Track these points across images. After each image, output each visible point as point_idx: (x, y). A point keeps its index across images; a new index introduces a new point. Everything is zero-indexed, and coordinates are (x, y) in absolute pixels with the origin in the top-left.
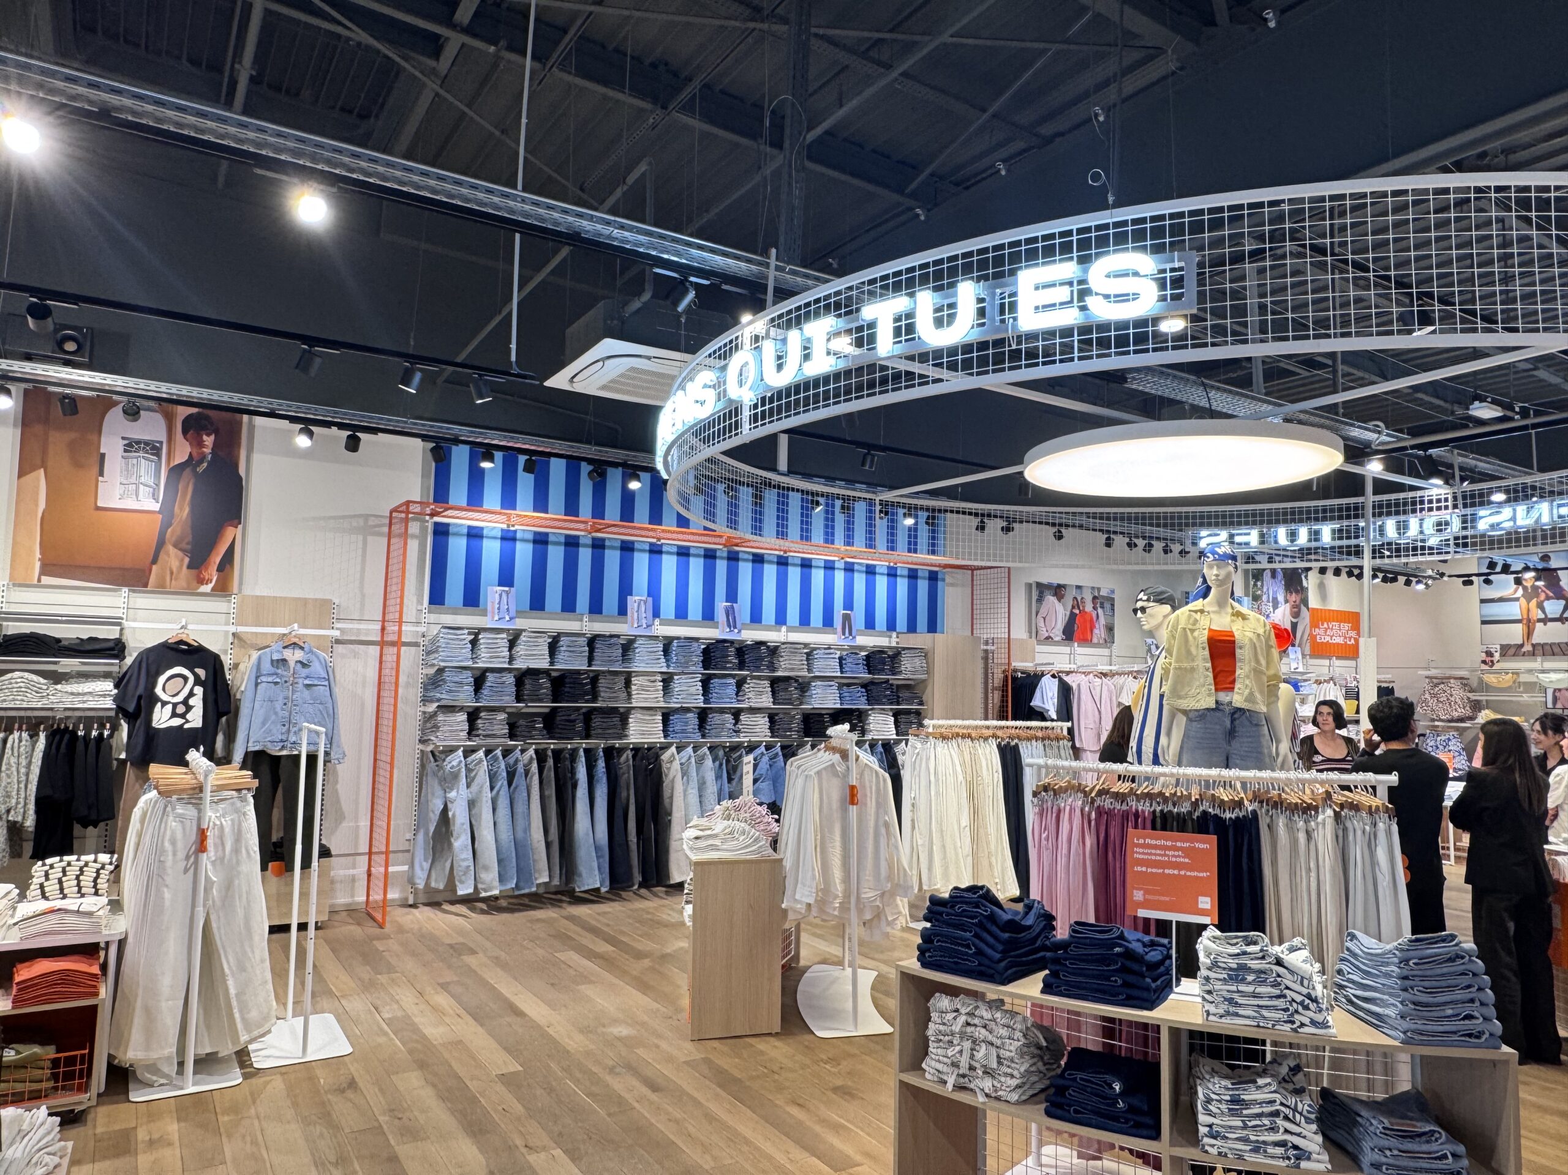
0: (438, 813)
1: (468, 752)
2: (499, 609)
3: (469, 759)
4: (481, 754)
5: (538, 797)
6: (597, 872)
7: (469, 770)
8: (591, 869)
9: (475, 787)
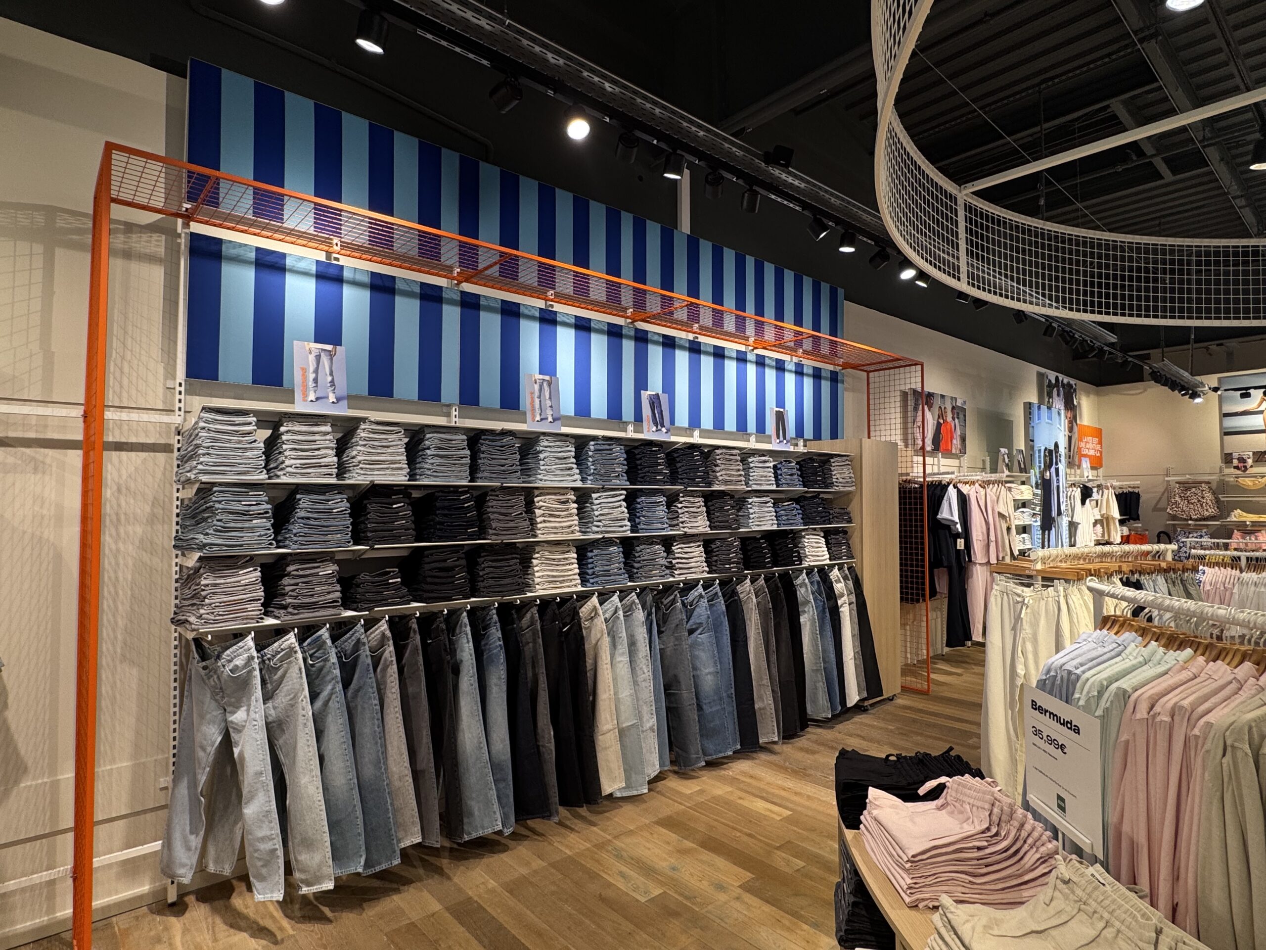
0: (212, 750)
1: (264, 638)
2: (316, 380)
3: (269, 651)
4: (291, 639)
5: (398, 703)
6: (496, 806)
7: (266, 669)
8: (488, 803)
9: (282, 699)
